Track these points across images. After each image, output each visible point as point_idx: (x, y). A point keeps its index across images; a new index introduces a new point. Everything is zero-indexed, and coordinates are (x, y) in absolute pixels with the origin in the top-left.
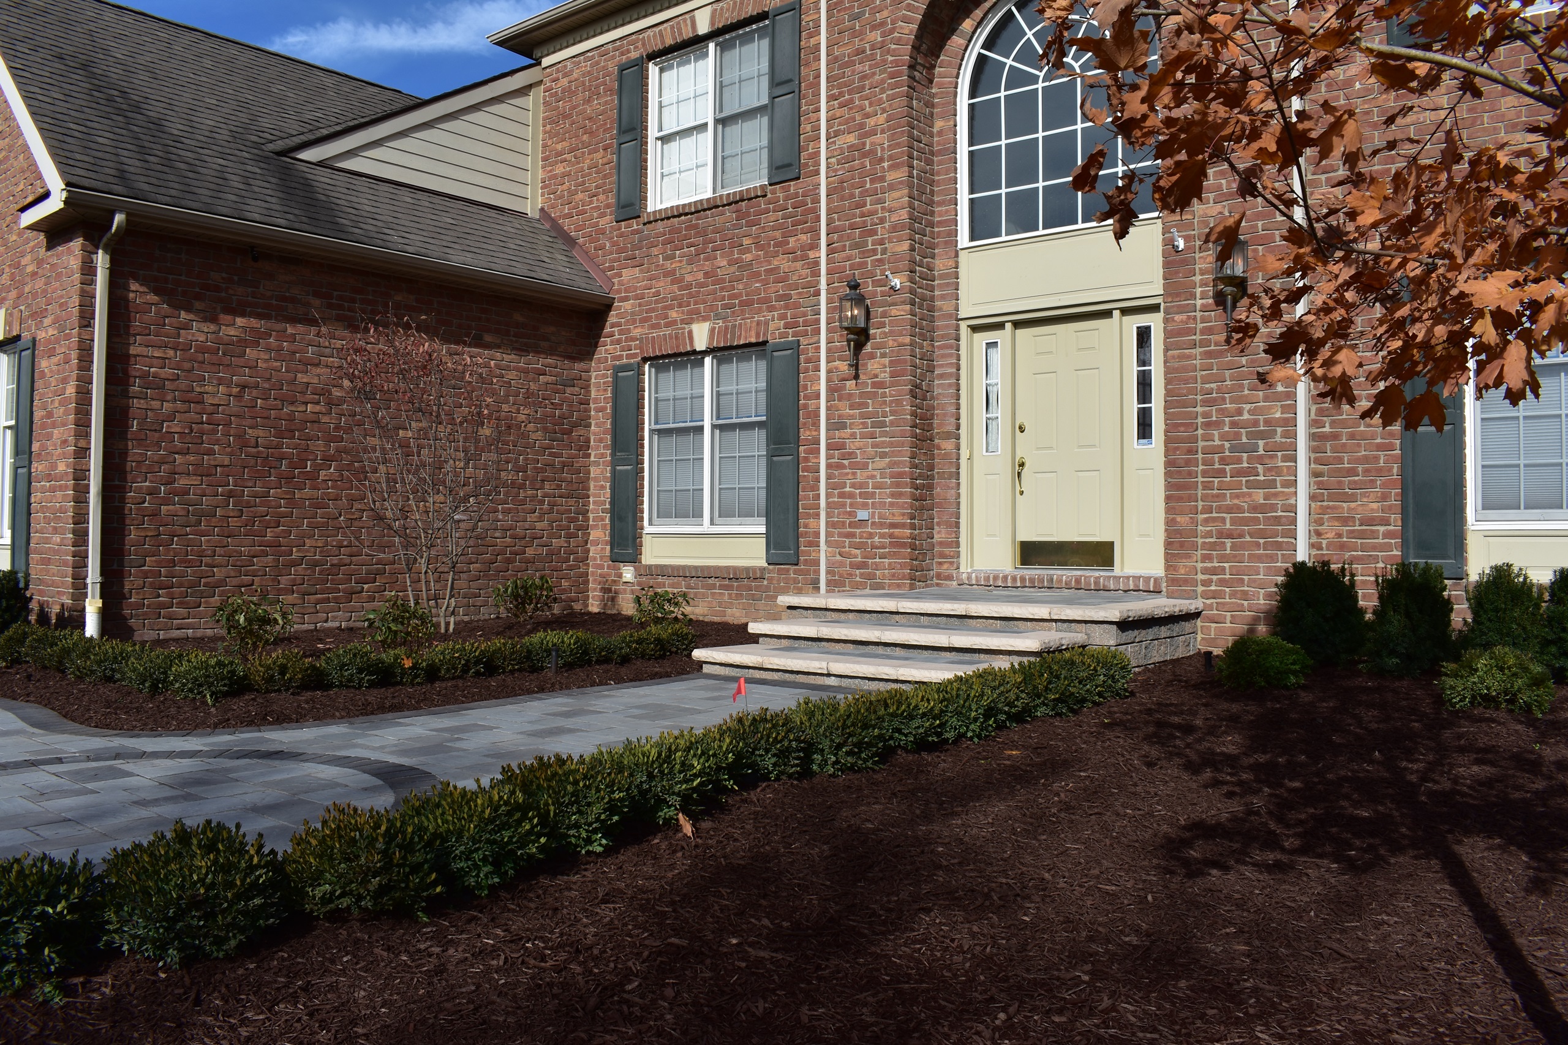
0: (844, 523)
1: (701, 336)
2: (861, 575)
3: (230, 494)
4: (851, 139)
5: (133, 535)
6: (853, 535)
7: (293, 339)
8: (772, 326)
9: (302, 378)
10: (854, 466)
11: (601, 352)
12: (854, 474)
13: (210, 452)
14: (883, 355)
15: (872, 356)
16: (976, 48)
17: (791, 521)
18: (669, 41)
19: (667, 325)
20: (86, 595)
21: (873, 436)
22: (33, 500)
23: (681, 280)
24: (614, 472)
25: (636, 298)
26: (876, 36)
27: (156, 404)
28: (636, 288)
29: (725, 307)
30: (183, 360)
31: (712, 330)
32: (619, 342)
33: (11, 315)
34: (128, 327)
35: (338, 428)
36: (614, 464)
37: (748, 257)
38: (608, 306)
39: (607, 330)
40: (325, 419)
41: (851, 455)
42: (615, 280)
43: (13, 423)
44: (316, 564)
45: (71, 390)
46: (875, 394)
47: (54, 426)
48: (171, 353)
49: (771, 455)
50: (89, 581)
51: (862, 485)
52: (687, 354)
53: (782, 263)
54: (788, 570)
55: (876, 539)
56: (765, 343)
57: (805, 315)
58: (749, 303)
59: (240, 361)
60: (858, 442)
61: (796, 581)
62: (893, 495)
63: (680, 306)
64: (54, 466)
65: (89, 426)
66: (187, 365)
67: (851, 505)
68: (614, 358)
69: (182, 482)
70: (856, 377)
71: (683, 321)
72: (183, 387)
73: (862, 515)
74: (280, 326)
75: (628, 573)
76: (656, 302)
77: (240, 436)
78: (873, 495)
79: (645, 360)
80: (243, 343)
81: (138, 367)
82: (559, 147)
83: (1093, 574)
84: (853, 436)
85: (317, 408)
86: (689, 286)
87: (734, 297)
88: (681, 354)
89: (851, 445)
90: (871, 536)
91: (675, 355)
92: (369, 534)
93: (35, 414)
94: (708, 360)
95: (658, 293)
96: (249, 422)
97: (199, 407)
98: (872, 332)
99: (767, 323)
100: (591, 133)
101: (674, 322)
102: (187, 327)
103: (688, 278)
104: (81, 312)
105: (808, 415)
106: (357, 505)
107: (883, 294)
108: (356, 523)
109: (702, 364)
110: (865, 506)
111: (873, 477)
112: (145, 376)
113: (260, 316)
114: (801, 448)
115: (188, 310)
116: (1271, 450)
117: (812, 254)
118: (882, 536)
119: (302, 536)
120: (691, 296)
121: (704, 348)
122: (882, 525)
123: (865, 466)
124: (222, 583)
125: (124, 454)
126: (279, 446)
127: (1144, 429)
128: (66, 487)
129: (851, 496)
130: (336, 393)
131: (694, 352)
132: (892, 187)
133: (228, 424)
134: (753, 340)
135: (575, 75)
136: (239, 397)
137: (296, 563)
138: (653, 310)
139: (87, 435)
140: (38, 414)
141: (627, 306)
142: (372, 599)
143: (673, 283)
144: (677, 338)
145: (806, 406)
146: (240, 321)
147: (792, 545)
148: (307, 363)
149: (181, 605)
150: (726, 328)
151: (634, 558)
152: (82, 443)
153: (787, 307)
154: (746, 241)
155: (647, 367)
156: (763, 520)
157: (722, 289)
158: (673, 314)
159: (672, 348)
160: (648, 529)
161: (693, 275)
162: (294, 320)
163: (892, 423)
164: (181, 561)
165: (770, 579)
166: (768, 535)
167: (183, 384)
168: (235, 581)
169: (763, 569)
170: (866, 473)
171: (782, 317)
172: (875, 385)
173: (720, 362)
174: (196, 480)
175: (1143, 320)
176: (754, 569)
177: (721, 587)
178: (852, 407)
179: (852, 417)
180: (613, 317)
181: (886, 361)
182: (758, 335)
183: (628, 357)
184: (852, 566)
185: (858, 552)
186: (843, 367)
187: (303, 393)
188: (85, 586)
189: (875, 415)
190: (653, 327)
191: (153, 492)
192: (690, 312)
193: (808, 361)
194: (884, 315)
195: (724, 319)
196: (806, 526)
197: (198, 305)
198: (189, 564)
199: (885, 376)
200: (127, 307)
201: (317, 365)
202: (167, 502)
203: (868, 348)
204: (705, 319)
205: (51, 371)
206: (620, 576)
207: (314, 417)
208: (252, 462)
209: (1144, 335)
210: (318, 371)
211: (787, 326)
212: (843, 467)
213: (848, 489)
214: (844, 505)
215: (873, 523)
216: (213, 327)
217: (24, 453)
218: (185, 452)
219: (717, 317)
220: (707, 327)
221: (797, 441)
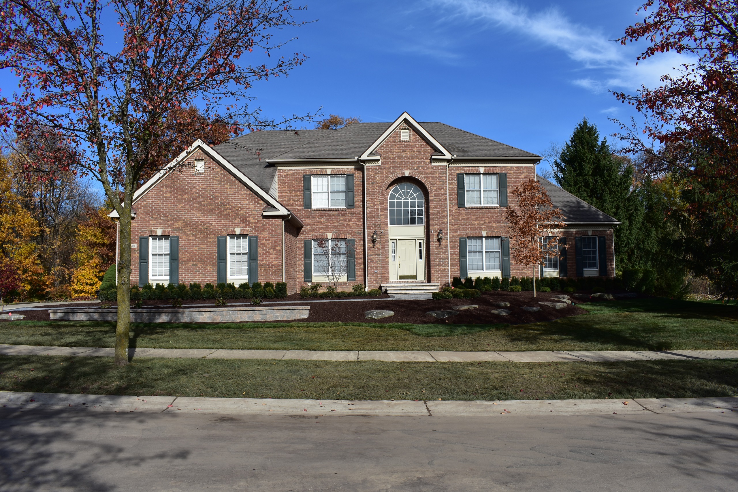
0: (371, 273)
1: (330, 236)
2: (375, 282)
4: (372, 205)
6: (374, 275)
8: (348, 236)
11: (299, 236)
12: (374, 264)
14: (379, 244)
15: (377, 244)
16: (391, 192)
17: (354, 273)
18: (319, 173)
19: (319, 233)
21: (377, 258)
23: (324, 224)
24: (306, 262)
25: (310, 226)
26: (377, 188)
28: (310, 224)
29: (336, 231)
31: (333, 235)
32: (305, 235)
33: (243, 230)
36: (305, 260)
37: (342, 221)
38: (302, 227)
39: (301, 232)
41: (373, 261)
42: (304, 221)
45: (279, 248)
46: (378, 250)
49: (348, 260)
51: (375, 266)
52: (325, 239)
53: (351, 224)
54: (353, 282)
55: (379, 275)
56: (346, 239)
57: (356, 234)
58: (342, 230)
61: (355, 284)
62: (382, 268)
63: (323, 229)
67: (373, 270)
68: (304, 238)
70: (374, 247)
71: (324, 232)
75: (310, 284)
76: (316, 227)
78: (378, 268)
79: (313, 239)
82: (284, 189)
83: (415, 280)
84: (373, 257)
87: (338, 229)
88: (323, 239)
89: (373, 259)
90: (377, 275)
94: (330, 241)
98: (377, 240)
99: (346, 235)
100: (295, 188)
103: (326, 224)
105: (357, 253)
107: (379, 233)
109: (328, 241)
110: (376, 270)
111: (377, 265)
116: (445, 262)
117: (358, 223)
120: (326, 227)
121: (330, 238)
122: (380, 273)
123: (376, 263)
127: (421, 258)
128: (278, 267)
129: (373, 268)
131: (327, 239)
132: (381, 215)
134: (343, 238)
135: (289, 173)
138: (315, 229)
141: (307, 227)
143: (321, 224)
144: (322, 235)
145: (357, 251)
147: (354, 276)
150: (336, 235)
151: (310, 281)
153: (352, 233)
154: (341, 218)
155: (312, 241)
156: (347, 272)
157: (335, 227)
158: (322, 231)
159: (320, 237)
160: (313, 275)
161: (327, 223)
165: (349, 284)
166: (348, 275)
169: (346, 282)
171: (350, 234)
173: (332, 241)
175: (420, 241)
176: (344, 282)
178: (373, 252)
179: (373, 254)
180: (303, 229)
183: (307, 238)
184: (373, 280)
185: (375, 278)
186: (371, 245)
189: (378, 254)
190: (316, 232)
192: (327, 231)
193: (357, 243)
195: (336, 233)
196: (357, 273)
199: (380, 248)
204: (330, 232)
205: (267, 243)
206: (307, 284)
209: (420, 243)
211: (351, 236)
212: (371, 263)
214: (371, 270)
215: (378, 273)
219: (334, 232)
220: (331, 234)
221: (355, 258)
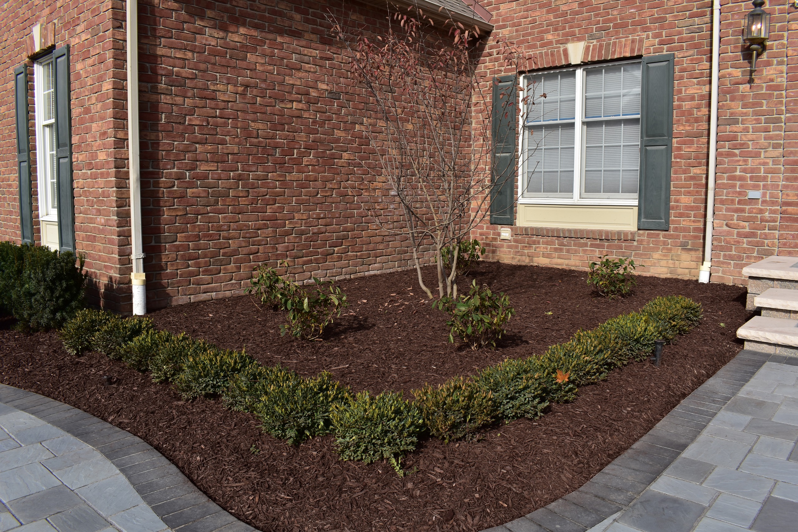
0: (733, 201)
1: (576, 52)
2: (749, 243)
3: (239, 178)
5: (166, 215)
6: (743, 211)
7: (281, 47)
8: (646, 43)
9: (289, 80)
10: (746, 155)
11: (481, 68)
12: (746, 161)
13: (223, 142)
14: (780, 63)
15: (768, 64)
17: (663, 197)
19: (542, 46)
20: (131, 269)
21: (766, 130)
22: (75, 185)
23: (557, 9)
24: (494, 157)
25: (514, 25)
27: (179, 100)
28: (513, 18)
29: (599, 29)
30: (199, 62)
31: (587, 48)
32: (497, 60)
33: (46, 29)
34: (155, 30)
35: (315, 122)
36: (494, 151)
38: (488, 33)
39: (487, 50)
40: (306, 115)
41: (743, 145)
42: (494, 13)
43: (53, 121)
44: (302, 233)
45: (107, 86)
46: (771, 96)
47: (92, 120)
48: (189, 55)
49: (645, 145)
50: (133, 257)
51: (752, 171)
52: (562, 67)
54: (658, 235)
55: (767, 214)
56: (640, 57)
57: (680, 33)
58: (624, 26)
59: (243, 64)
60: (750, 135)
61: (665, 243)
62: (787, 179)
63: (556, 30)
64: (94, 156)
65: (126, 119)
66: (202, 66)
67: (741, 186)
68: (494, 72)
69: (203, 168)
70: (751, 81)
71: (558, 42)
72: (200, 85)
73: (753, 194)
74: (271, 36)
75: (506, 233)
76: (532, 28)
77: (245, 129)
78: (765, 179)
79: (521, 73)
80: (245, 48)
81: (164, 67)
84: (746, 130)
85: (300, 106)
86: (564, 14)
87: (610, 21)
88: (556, 68)
89: (742, 138)
90: (761, 211)
91: (550, 68)
92: (336, 208)
93: (73, 111)
94: (579, 73)
95: (534, 21)
96: (251, 116)
97: (213, 103)
98: (768, 43)
99: (641, 41)
101: (550, 43)
102: (201, 32)
103: (564, 8)
104: (114, 14)
105: (683, 114)
106: (329, 185)
107: (781, 12)
108: (329, 200)
109: (573, 74)
110: (756, 188)
111: (765, 164)
112: (169, 74)
113: (256, 27)
114: (674, 140)
115: (202, 18)
118: (772, 212)
119: (292, 211)
120: (566, 22)
121: (579, 62)
122: (773, 203)
123: (758, 155)
124: (235, 252)
125: (156, 144)
126: (273, 137)
128: (108, 175)
129: (741, 179)
130: (313, 93)
131: (569, 66)
133: (235, 118)
134: (628, 55)
136: (243, 94)
137: (288, 233)
138: (530, 34)
139: (125, 128)
140: (75, 112)
141: (505, 33)
142: (340, 258)
143: (548, 12)
144: (552, 55)
145: (680, 107)
146: (242, 30)
147: (662, 215)
148: (291, 68)
149: (206, 272)
150: (601, 46)
151: (510, 223)
152: (121, 135)
153: (662, 27)
155: (521, 78)
156: (636, 195)
157: (596, 15)
158: (549, 37)
159: (548, 63)
160: (521, 200)
162: (281, 32)
163: (788, 120)
164: (205, 236)
165: (640, 242)
166: (639, 206)
167: (200, 83)
168: (245, 250)
169: (633, 234)
170: (757, 161)
171: (656, 36)
172: (769, 88)
173: (588, 73)
174: (212, 166)
176: (626, 234)
177: (592, 246)
178: (744, 106)
179: (746, 114)
180: (491, 41)
181: (784, 68)
182: (632, 50)
183: (506, 71)
184: (739, 235)
185: (747, 224)
186: (737, 73)
187: (290, 93)
188: (130, 262)
189: (770, 113)
190: (530, 47)
191: (180, 177)
192: (567, 35)
193: (683, 70)
194: (782, 29)
195: (599, 39)
196: (677, 201)
197: (209, 13)
198: (210, 237)
199: (783, 81)
200: (153, 12)
201: (299, 70)
202: (192, 185)
203: (764, 57)
204: (579, 39)
205: (86, 72)
206: (499, 234)
207: (296, 113)
208: (255, 150)
210: (301, 74)
211: (661, 43)
212: (735, 155)
213: (738, 173)
214: (734, 186)
215: (764, 202)
216: (221, 34)
217: (66, 146)
218: (203, 143)
219: (592, 37)
220: (581, 45)
221: (670, 135)
